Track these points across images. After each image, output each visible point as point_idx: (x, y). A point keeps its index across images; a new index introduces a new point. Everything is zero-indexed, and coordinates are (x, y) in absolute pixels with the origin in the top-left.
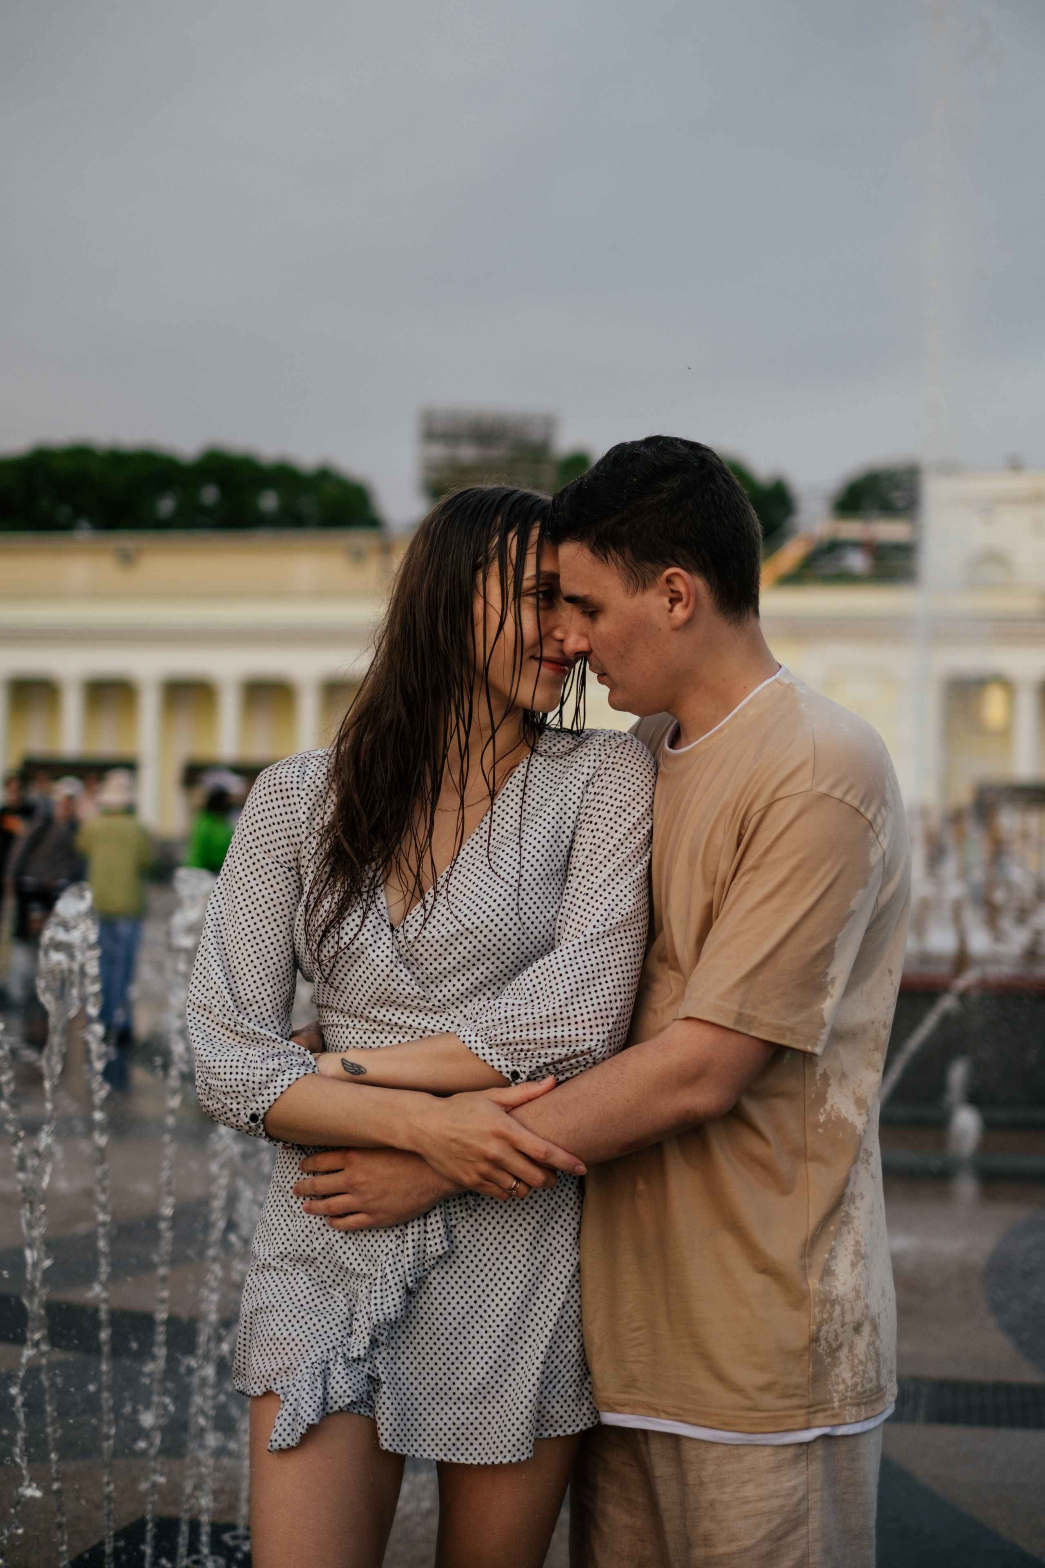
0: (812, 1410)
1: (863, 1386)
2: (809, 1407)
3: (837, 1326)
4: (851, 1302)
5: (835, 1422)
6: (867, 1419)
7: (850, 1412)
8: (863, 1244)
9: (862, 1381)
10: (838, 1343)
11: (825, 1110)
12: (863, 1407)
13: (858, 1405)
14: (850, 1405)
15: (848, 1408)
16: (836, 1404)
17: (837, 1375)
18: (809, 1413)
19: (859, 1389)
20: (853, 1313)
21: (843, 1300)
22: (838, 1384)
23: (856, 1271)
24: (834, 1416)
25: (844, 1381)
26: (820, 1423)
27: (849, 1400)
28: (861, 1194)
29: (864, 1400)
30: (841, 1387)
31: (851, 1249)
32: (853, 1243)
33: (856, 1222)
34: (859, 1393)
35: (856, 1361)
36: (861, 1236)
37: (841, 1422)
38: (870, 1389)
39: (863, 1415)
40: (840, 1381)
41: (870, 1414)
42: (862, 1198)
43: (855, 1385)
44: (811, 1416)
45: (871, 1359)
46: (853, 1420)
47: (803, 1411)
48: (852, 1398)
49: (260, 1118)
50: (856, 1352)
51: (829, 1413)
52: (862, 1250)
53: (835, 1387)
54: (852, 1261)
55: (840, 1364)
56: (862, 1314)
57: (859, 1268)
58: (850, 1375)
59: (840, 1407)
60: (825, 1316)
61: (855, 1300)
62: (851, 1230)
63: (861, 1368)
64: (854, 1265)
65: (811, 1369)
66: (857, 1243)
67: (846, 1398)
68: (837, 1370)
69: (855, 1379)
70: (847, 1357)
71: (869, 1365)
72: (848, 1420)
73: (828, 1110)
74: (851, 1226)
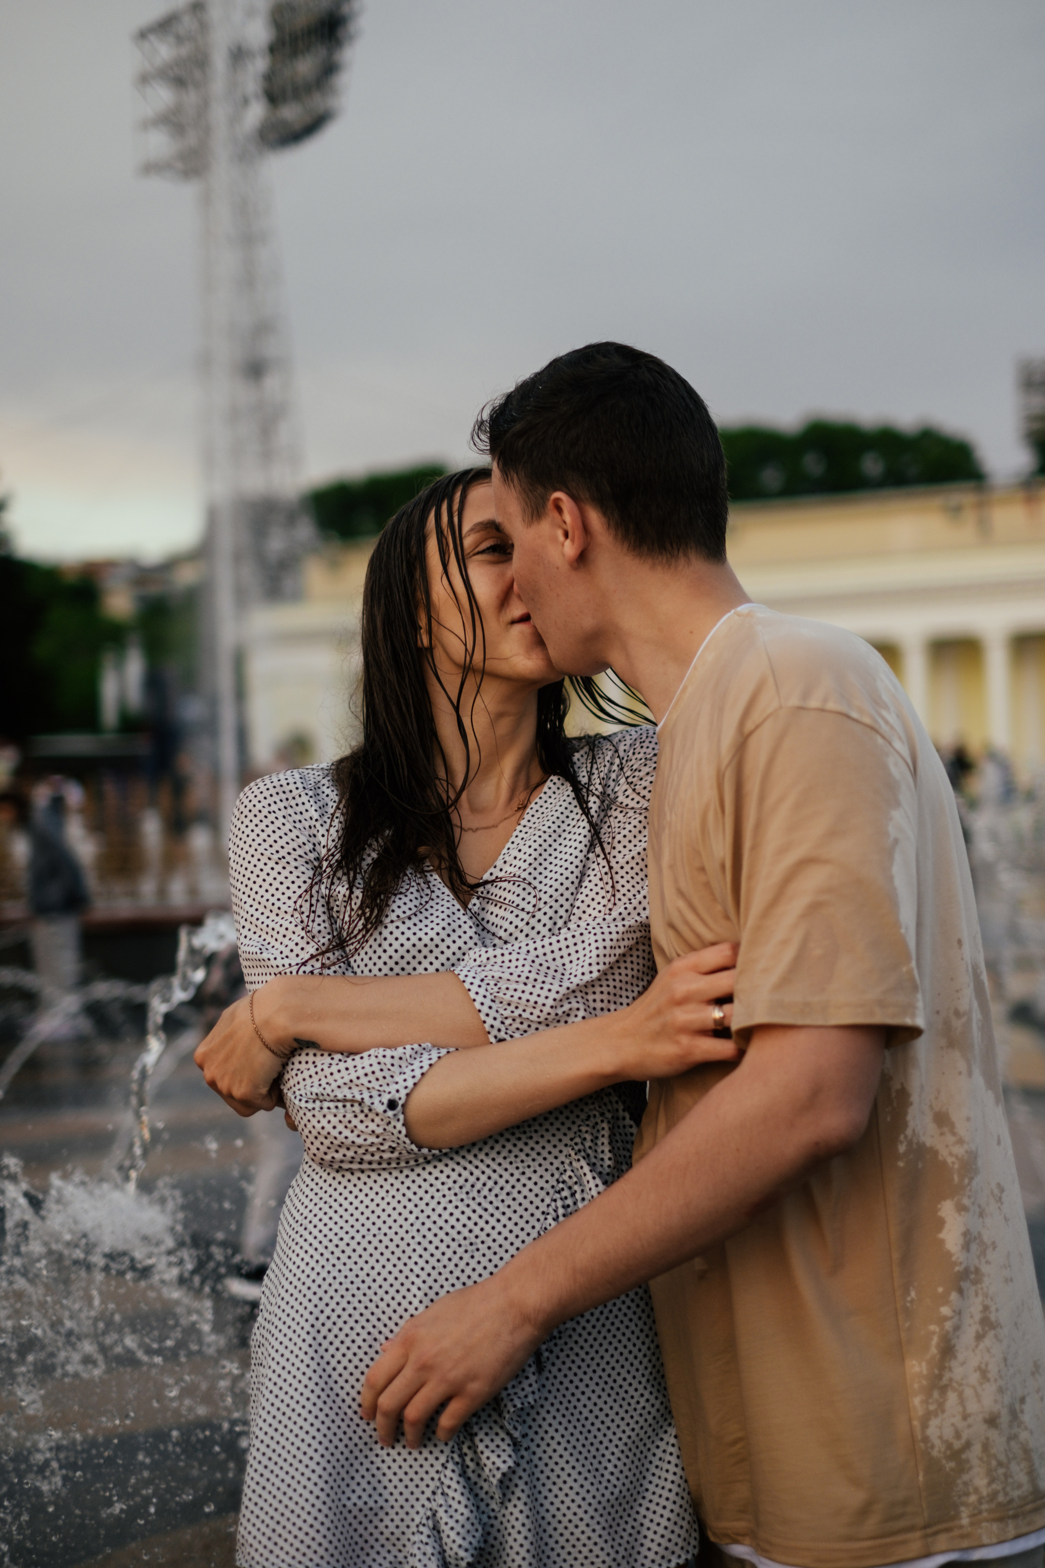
0: (929, 1531)
1: (1006, 1494)
2: (925, 1527)
3: (957, 1420)
4: (974, 1387)
5: (965, 1544)
6: (1018, 1537)
7: (988, 1530)
8: (993, 1309)
9: (1004, 1489)
10: (963, 1441)
11: (906, 1137)
12: (1010, 1522)
13: (1001, 1520)
14: (987, 1521)
15: (984, 1524)
16: (965, 1521)
17: (966, 1484)
18: (926, 1536)
19: (1001, 1498)
20: (979, 1401)
21: (961, 1385)
22: (967, 1494)
23: (982, 1346)
24: (963, 1537)
25: (976, 1490)
26: (944, 1548)
27: (985, 1514)
28: (994, 1243)
29: (1011, 1513)
30: (973, 1498)
31: (978, 1317)
32: (980, 1308)
33: (986, 1281)
34: (1000, 1505)
35: (994, 1463)
36: (992, 1299)
37: (975, 1543)
38: (1019, 1497)
39: (1011, 1531)
40: (971, 1490)
41: (1024, 1530)
42: (994, 1248)
43: (994, 1495)
44: (930, 1540)
45: (1015, 1458)
46: (994, 1540)
47: (918, 1534)
48: (989, 1511)
49: (401, 1103)
50: (993, 1451)
51: (956, 1532)
52: (993, 1317)
53: (964, 1499)
54: (977, 1332)
55: (970, 1468)
56: (996, 1401)
57: (987, 1342)
58: (985, 1481)
59: (972, 1524)
60: (932, 1407)
61: (981, 1384)
62: (980, 1292)
63: (1001, 1471)
64: (979, 1337)
65: (921, 1478)
66: (986, 1308)
67: (980, 1512)
68: (966, 1477)
69: (994, 1486)
70: (981, 1459)
71: (1014, 1467)
72: (985, 1540)
73: (910, 1137)
74: (979, 1286)
